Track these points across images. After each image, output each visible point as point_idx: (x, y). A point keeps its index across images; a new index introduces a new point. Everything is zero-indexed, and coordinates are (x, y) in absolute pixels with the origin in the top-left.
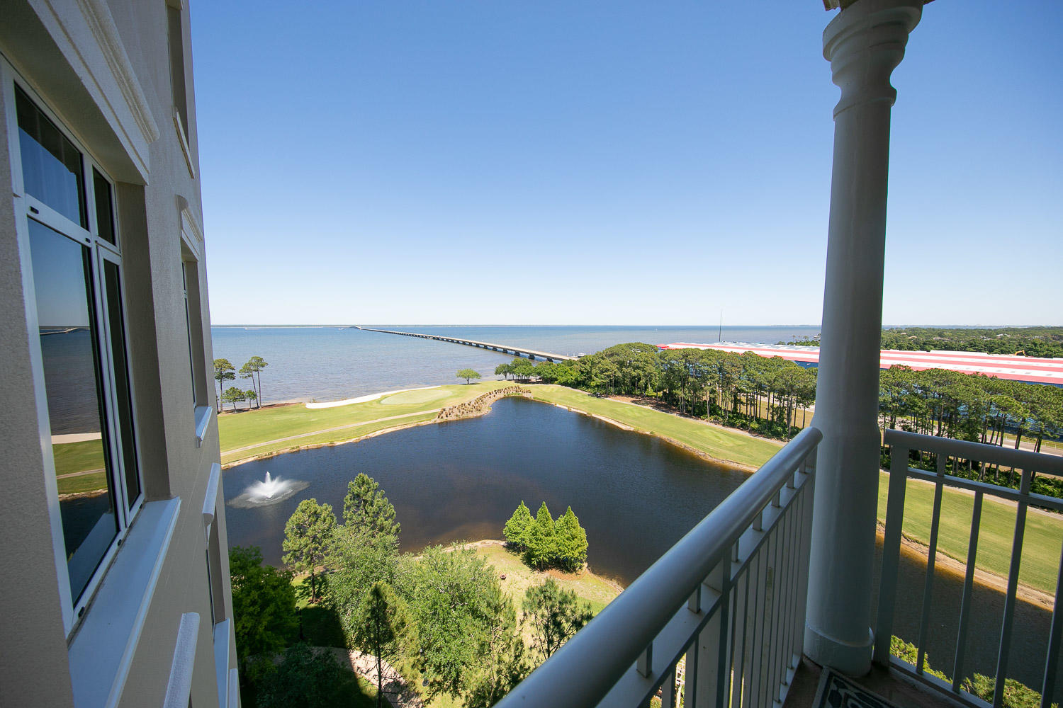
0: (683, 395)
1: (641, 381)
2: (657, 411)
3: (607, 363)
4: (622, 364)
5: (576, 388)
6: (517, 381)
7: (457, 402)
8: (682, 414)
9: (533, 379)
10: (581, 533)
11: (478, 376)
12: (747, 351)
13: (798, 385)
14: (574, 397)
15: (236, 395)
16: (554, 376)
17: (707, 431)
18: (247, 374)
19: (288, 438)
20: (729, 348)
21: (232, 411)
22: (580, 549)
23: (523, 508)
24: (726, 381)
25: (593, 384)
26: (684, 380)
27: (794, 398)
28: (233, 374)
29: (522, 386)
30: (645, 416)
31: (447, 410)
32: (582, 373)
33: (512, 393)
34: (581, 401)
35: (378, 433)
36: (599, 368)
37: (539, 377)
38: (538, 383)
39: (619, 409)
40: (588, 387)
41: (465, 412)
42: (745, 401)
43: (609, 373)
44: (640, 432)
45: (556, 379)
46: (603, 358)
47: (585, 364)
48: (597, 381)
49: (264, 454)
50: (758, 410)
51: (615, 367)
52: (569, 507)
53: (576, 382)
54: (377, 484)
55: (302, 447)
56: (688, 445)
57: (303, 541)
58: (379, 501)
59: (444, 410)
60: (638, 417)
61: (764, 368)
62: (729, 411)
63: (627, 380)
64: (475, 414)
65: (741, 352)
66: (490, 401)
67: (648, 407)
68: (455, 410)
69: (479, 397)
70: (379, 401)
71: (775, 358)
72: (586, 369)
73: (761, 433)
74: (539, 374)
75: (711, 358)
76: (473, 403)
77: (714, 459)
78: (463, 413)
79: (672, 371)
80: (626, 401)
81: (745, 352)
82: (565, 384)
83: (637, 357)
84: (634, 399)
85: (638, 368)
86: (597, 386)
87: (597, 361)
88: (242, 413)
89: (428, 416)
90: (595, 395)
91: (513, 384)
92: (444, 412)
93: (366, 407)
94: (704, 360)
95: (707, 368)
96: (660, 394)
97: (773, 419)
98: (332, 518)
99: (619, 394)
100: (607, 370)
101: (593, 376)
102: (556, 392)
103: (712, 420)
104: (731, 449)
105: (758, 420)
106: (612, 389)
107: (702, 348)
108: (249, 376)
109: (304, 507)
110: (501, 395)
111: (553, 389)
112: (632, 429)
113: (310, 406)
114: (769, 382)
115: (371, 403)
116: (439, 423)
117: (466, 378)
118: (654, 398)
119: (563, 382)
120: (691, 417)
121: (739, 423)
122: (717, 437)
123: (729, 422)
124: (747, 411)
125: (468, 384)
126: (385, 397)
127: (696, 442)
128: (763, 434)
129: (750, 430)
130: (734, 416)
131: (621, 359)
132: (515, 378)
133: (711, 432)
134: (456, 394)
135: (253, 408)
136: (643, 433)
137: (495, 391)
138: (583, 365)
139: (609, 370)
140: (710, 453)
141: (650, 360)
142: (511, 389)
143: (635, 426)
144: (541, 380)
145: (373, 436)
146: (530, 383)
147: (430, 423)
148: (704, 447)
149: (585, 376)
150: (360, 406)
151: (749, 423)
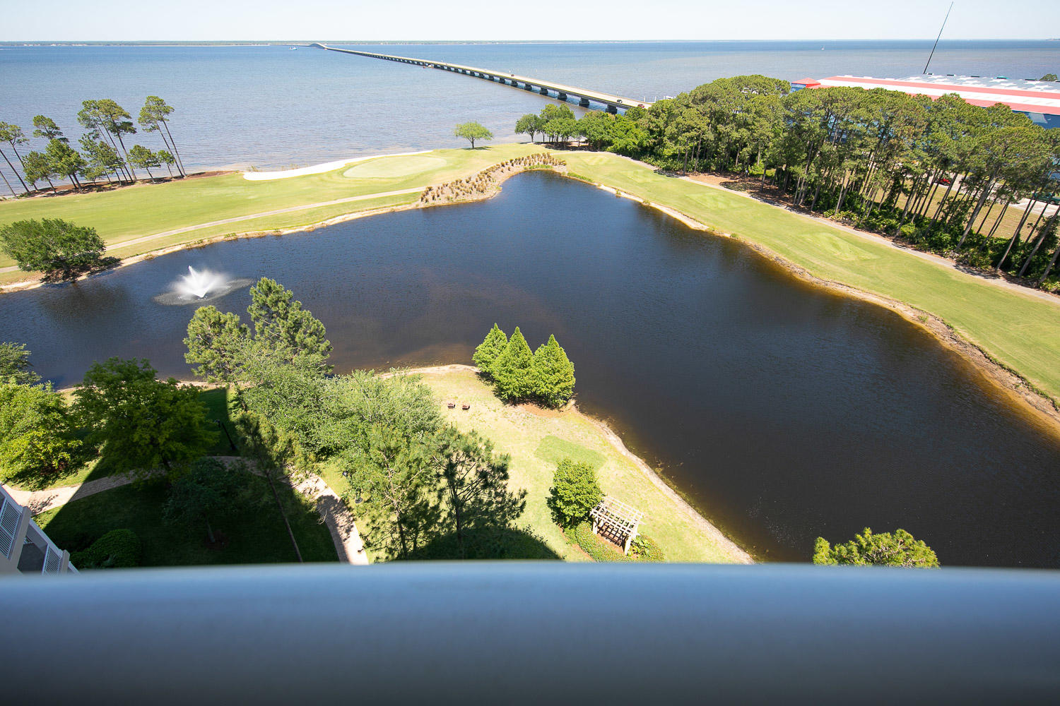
0: (805, 176)
1: (744, 149)
2: (758, 201)
3: (693, 115)
4: (718, 118)
5: (639, 160)
6: (550, 145)
7: (450, 178)
8: (796, 208)
9: (573, 140)
10: (569, 367)
11: (487, 134)
12: (948, 92)
13: (1014, 163)
14: (630, 174)
15: (147, 159)
16: (607, 138)
17: (823, 236)
18: (150, 126)
19: (221, 222)
20: (913, 86)
21: (150, 181)
23: (496, 332)
25: (667, 152)
26: (814, 149)
27: (999, 185)
28: (131, 124)
29: (555, 153)
30: (734, 208)
31: (435, 189)
32: (652, 132)
33: (538, 165)
34: (639, 181)
35: (338, 220)
36: (678, 124)
37: (583, 139)
38: (581, 148)
39: (695, 196)
40: (658, 156)
41: (461, 193)
42: (909, 187)
43: (693, 133)
44: (717, 233)
45: (610, 143)
46: (687, 106)
47: (657, 116)
48: (670, 149)
49: (193, 242)
50: (926, 204)
51: (703, 123)
52: (552, 336)
53: (639, 149)
54: (290, 292)
55: (241, 235)
56: (782, 257)
59: (430, 189)
60: (721, 210)
61: (966, 127)
62: (877, 204)
63: (723, 147)
64: (475, 197)
65: (936, 93)
66: (501, 177)
67: (745, 195)
68: (446, 190)
69: (484, 170)
70: (341, 173)
72: (657, 126)
74: (584, 133)
75: (873, 106)
76: (473, 180)
77: (814, 280)
78: (457, 194)
79: (799, 130)
80: (710, 185)
81: (944, 96)
82: (623, 152)
83: (747, 104)
84: (727, 180)
85: (745, 124)
86: (674, 156)
87: (676, 111)
88: (162, 184)
89: (406, 197)
90: (668, 171)
91: (542, 149)
92: (430, 193)
93: (322, 180)
94: (857, 112)
95: (859, 126)
96: (772, 172)
97: (944, 219)
99: (706, 170)
100: (690, 128)
101: (665, 138)
102: (606, 164)
103: (841, 218)
104: (850, 266)
105: (919, 220)
106: (695, 162)
107: (866, 86)
108: (154, 128)
110: (519, 168)
111: (601, 160)
112: (704, 228)
113: (250, 176)
114: (962, 155)
115: (329, 174)
116: (423, 209)
117: (468, 137)
118: (761, 178)
119: (621, 148)
120: (808, 212)
121: (884, 225)
122: (835, 245)
123: (868, 223)
124: (907, 204)
125: (473, 148)
126: (350, 167)
127: (798, 253)
128: (915, 244)
129: (897, 237)
130: (880, 214)
131: (718, 108)
132: (547, 140)
133: (830, 238)
134: (451, 164)
135: (176, 178)
136: (721, 235)
137: (511, 161)
138: (654, 119)
139: (693, 128)
140: (811, 269)
141: (767, 111)
142: (537, 158)
143: (711, 224)
144: (588, 144)
145: (332, 224)
146: (568, 148)
147: (410, 208)
148: (806, 260)
149: (655, 138)
150: (316, 178)
151: (900, 226)
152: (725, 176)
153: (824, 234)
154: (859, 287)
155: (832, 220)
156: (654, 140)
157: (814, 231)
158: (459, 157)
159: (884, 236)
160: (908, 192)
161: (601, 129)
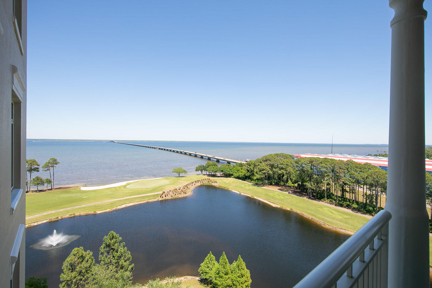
0: (310, 186)
1: (284, 177)
3: (263, 165)
4: (272, 166)
5: (245, 181)
6: (209, 175)
7: (172, 188)
8: (310, 198)
9: (218, 174)
10: (247, 273)
11: (185, 172)
12: (349, 159)
13: (381, 181)
14: (243, 186)
15: (39, 181)
16: (231, 173)
17: (325, 209)
18: (46, 169)
19: (68, 209)
20: (338, 157)
21: (36, 191)
22: (246, 284)
23: (211, 256)
24: (337, 178)
25: (255, 178)
26: (310, 177)
27: (379, 189)
28: (38, 168)
29: (211, 178)
30: (287, 199)
31: (166, 192)
32: (248, 171)
33: (206, 183)
34: (248, 188)
35: (123, 206)
36: (259, 168)
37: (222, 173)
38: (221, 177)
39: (271, 194)
40: (252, 180)
41: (177, 194)
42: (348, 190)
43: (265, 171)
44: (284, 208)
45: (232, 175)
46: (261, 162)
47: (250, 166)
48: (257, 176)
49: (53, 218)
51: (268, 168)
52: (240, 256)
53: (244, 177)
54: (120, 238)
55: (77, 214)
56: (314, 218)
57: (73, 274)
58: (121, 250)
59: (164, 192)
60: (283, 199)
61: (360, 170)
62: (339, 197)
63: (276, 176)
64: (182, 195)
65: (345, 160)
66: (192, 187)
67: (289, 193)
68: (171, 193)
69: (185, 185)
70: (125, 186)
71: (366, 164)
72: (250, 169)
73: (359, 211)
74: (222, 171)
75: (327, 163)
76: (181, 189)
77: (330, 227)
78: (175, 194)
79: (303, 171)
80: (275, 189)
82: (238, 178)
83: (281, 162)
84: (280, 188)
85: (282, 168)
86: (257, 179)
87: (257, 164)
88: (42, 193)
89: (154, 196)
90: (257, 184)
91: (206, 177)
92: (164, 194)
93: (117, 190)
94: (322, 165)
95: (324, 169)
96: (296, 185)
97: (366, 202)
98: (92, 260)
99: (271, 184)
101: (255, 173)
102: (233, 182)
103: (328, 202)
104: (341, 221)
105: (357, 203)
106: (267, 182)
107: (321, 157)
108: (48, 170)
109: (75, 252)
110: (199, 184)
111: (230, 181)
112: (279, 206)
113: (83, 189)
114: (363, 179)
115: (120, 187)
116: (160, 201)
117: (178, 173)
118: (292, 187)
119: (237, 177)
120: (315, 199)
121: (345, 204)
122: (331, 212)
123: (339, 203)
124: (350, 197)
125: (179, 177)
126: (128, 184)
127: (319, 216)
128: (360, 211)
129: (352, 209)
130: (342, 200)
131: (272, 163)
132: (208, 173)
133: (328, 210)
134: (172, 183)
135: (48, 190)
136: (286, 209)
137: (195, 181)
138: (249, 167)
139: (264, 170)
140: (327, 223)
141: (290, 164)
142: (205, 180)
143: (281, 205)
144: (223, 175)
145: (120, 208)
146: (216, 177)
147: (155, 200)
148: (324, 219)
149: (250, 173)
150: (114, 189)
151: (352, 204)
152: (279, 186)
153: (326, 208)
154: (349, 230)
155: (325, 202)
156: (250, 174)
157: (321, 207)
158: (174, 180)
159: (347, 209)
160: (349, 192)
161: (229, 170)
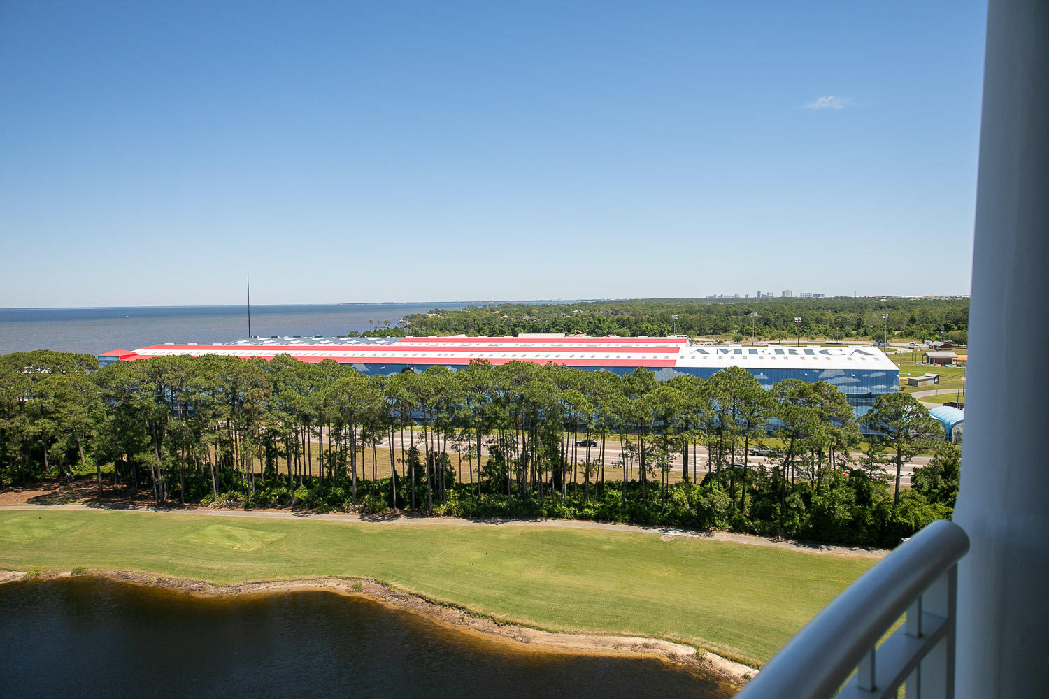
0: (159, 463)
1: (55, 446)
2: (102, 511)
8: (160, 505)
12: (280, 352)
13: (361, 408)
17: (211, 530)
20: (244, 351)
24: (245, 416)
26: (156, 430)
27: (359, 430)
30: (65, 531)
42: (283, 450)
50: (307, 462)
56: (166, 576)
60: (43, 539)
61: (309, 383)
62: (259, 475)
63: (14, 449)
67: (77, 507)
71: (327, 362)
73: (311, 507)
75: (211, 373)
77: (221, 590)
79: (131, 411)
81: (277, 356)
83: (37, 388)
84: (39, 493)
85: (44, 413)
94: (199, 380)
95: (203, 396)
96: (109, 467)
97: (330, 473)
103: (224, 502)
104: (257, 556)
105: (308, 481)
114: (317, 409)
118: (95, 479)
120: (180, 506)
121: (275, 496)
122: (230, 537)
123: (258, 498)
124: (289, 467)
127: (186, 563)
128: (315, 508)
129: (295, 505)
130: (267, 485)
133: (219, 530)
136: (54, 578)
140: (213, 579)
141: (71, 392)
143: (32, 566)
148: (201, 568)
151: (292, 493)
152: (33, 488)
153: (211, 527)
154: (279, 578)
155: (214, 507)
157: (197, 527)
159: (281, 508)
160: (285, 455)
